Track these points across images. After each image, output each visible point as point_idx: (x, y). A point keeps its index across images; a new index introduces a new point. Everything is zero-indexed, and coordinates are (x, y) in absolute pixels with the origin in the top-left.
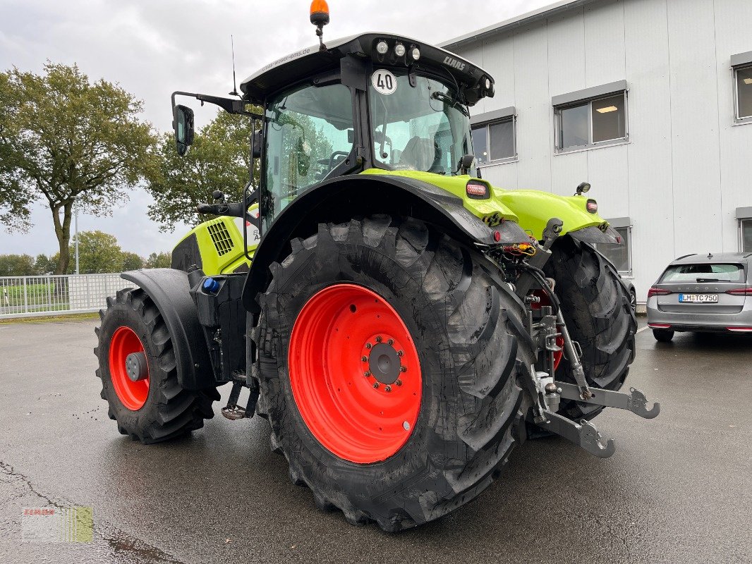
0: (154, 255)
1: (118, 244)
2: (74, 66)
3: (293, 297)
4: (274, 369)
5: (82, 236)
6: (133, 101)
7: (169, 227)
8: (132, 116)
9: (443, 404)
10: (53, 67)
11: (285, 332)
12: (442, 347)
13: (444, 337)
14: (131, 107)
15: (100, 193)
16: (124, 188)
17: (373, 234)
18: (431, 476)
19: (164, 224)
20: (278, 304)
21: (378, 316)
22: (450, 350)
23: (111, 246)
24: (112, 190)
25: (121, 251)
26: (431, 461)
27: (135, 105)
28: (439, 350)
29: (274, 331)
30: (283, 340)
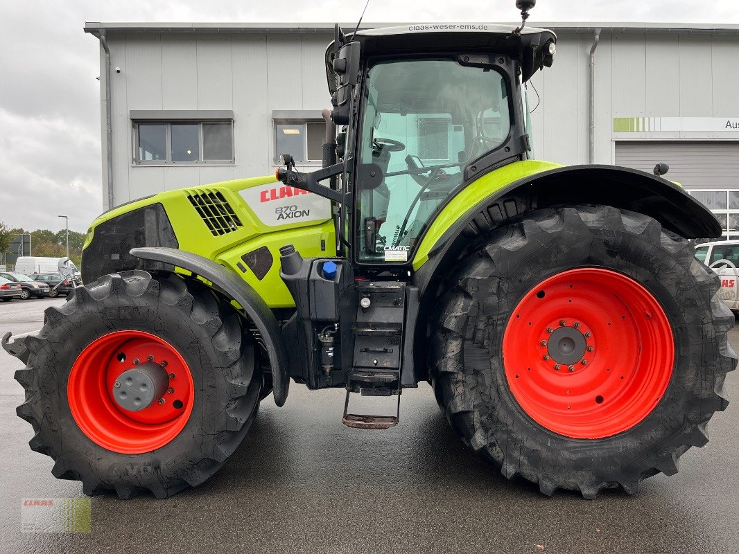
3: (520, 281)
4: (486, 359)
9: (703, 369)
11: (502, 319)
12: (705, 321)
13: (708, 312)
17: (633, 223)
18: (686, 432)
20: (499, 288)
21: (570, 301)
22: (713, 322)
26: (688, 419)
28: (703, 323)
29: (489, 318)
30: (499, 328)
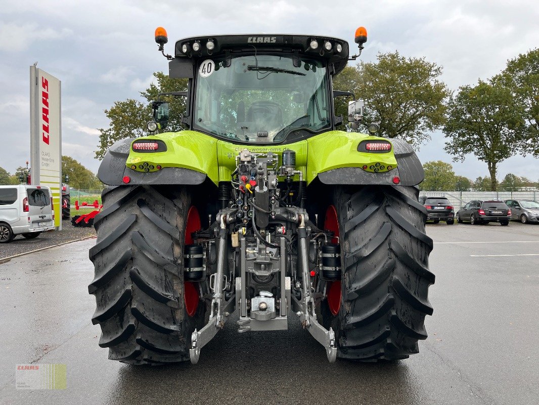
0: (480, 178)
1: (453, 170)
2: (396, 52)
5: (429, 165)
6: (435, 68)
7: (461, 158)
8: (434, 79)
10: (382, 56)
14: (433, 73)
15: (411, 136)
16: (428, 131)
19: (457, 155)
23: (448, 171)
24: (420, 133)
25: (455, 175)
27: (436, 71)
